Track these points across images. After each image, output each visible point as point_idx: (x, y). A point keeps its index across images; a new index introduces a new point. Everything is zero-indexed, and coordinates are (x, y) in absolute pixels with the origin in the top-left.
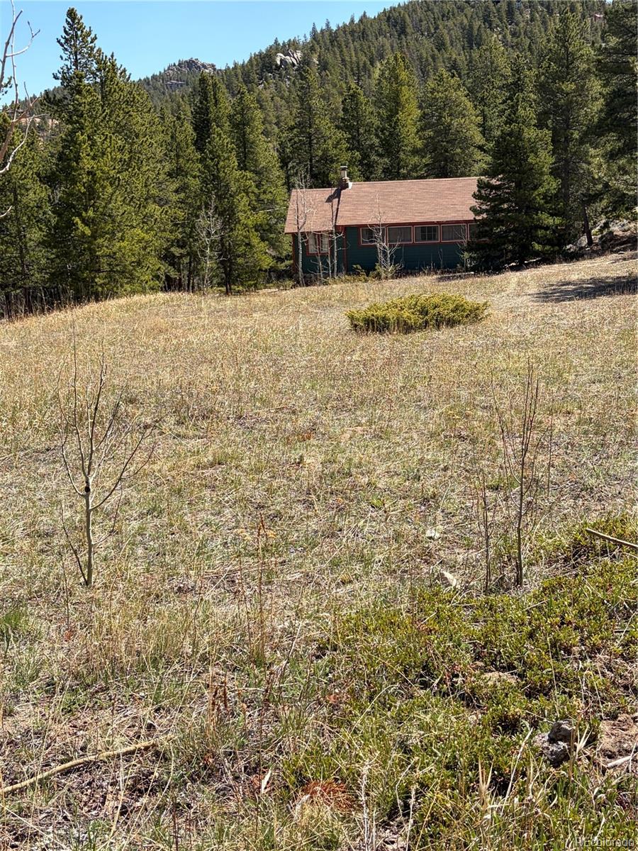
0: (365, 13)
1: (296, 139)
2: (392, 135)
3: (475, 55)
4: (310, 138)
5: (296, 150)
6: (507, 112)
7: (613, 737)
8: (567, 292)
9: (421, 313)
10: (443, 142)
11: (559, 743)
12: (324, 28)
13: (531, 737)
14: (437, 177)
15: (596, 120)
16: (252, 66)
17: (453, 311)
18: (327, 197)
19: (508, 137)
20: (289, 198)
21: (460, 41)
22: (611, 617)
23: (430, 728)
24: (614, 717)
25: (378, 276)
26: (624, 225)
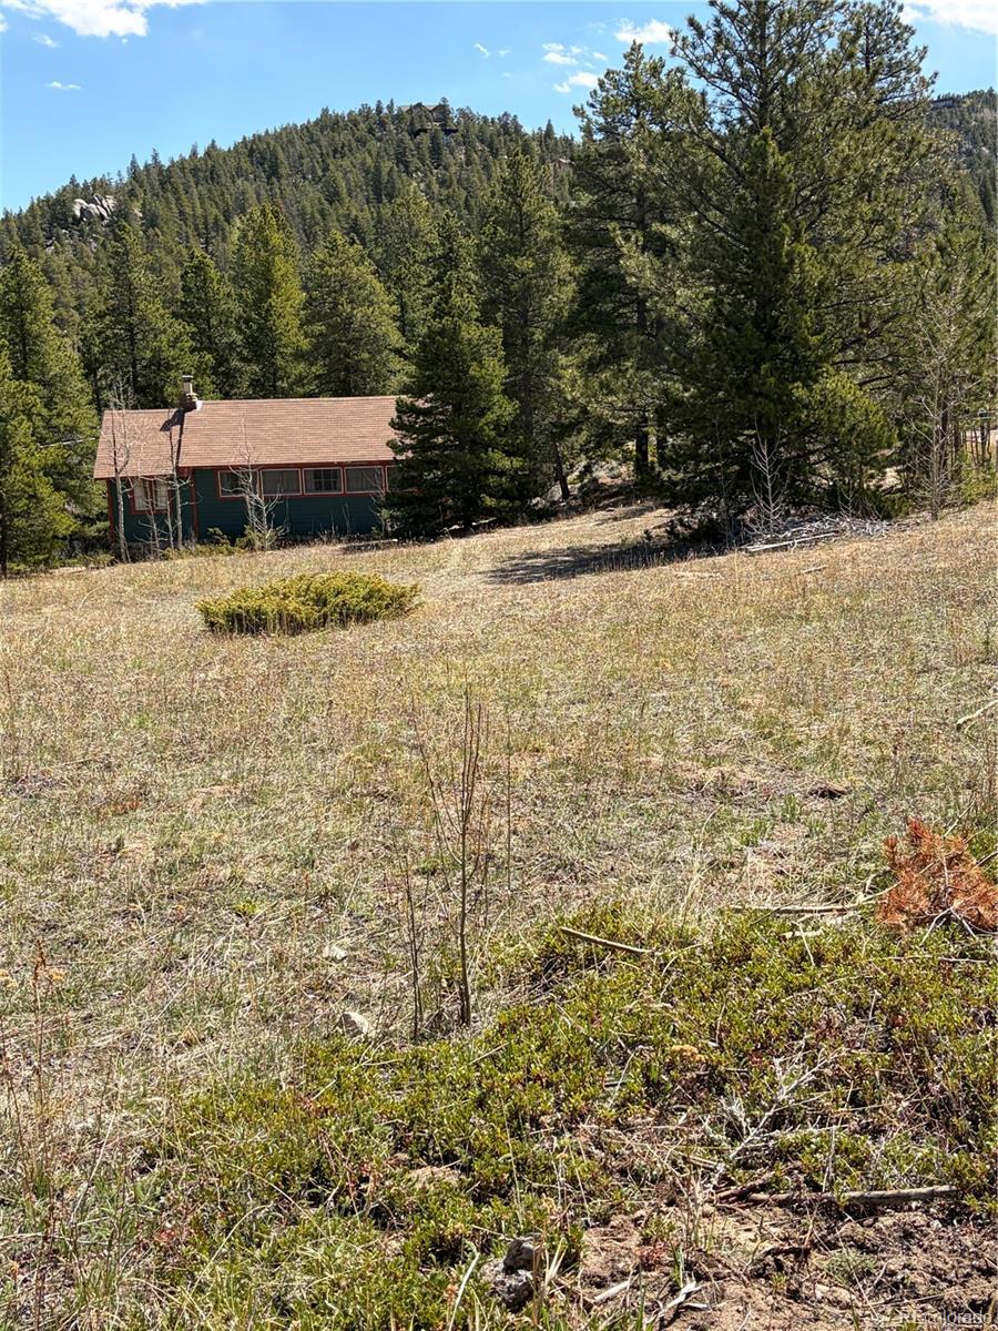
0: (213, 142)
1: (109, 333)
2: (262, 329)
3: (386, 211)
4: (131, 330)
5: (108, 349)
6: (435, 300)
7: (604, 1254)
8: (534, 569)
9: (316, 602)
10: (342, 342)
11: (520, 1272)
12: (150, 162)
13: (479, 1266)
14: (336, 394)
15: (566, 314)
16: (34, 217)
17: (365, 599)
18: (162, 422)
19: (438, 337)
20: (100, 425)
21: (362, 190)
22: (600, 1063)
23: (323, 1269)
24: (603, 1220)
25: (250, 546)
26: (612, 468)
